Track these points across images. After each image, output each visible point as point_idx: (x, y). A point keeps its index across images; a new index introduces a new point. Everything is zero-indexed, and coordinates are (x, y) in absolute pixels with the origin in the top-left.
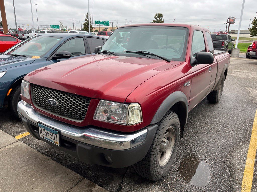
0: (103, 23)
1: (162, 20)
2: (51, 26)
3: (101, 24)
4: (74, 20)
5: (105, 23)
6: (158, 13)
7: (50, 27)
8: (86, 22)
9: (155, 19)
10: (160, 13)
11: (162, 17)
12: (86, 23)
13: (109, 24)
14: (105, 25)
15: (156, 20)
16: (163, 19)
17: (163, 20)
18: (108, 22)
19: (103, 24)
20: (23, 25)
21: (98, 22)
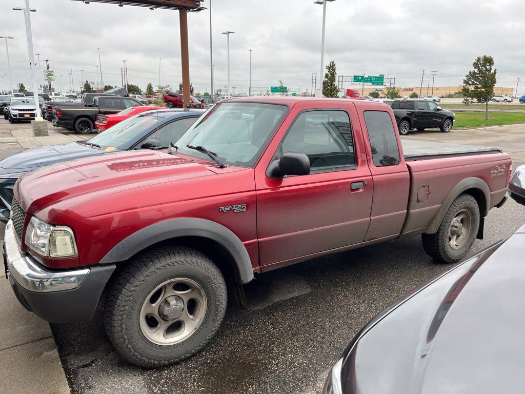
0: (370, 80)
1: (492, 71)
2: (272, 87)
3: (366, 82)
4: (314, 75)
5: (374, 79)
6: (482, 56)
7: (270, 89)
8: (327, 79)
9: (475, 68)
10: (488, 56)
11: (493, 64)
12: (325, 81)
13: (383, 80)
14: (373, 84)
15: (476, 70)
16: (493, 68)
17: (495, 70)
18: (381, 78)
19: (371, 82)
20: (226, 87)
21: (360, 78)
